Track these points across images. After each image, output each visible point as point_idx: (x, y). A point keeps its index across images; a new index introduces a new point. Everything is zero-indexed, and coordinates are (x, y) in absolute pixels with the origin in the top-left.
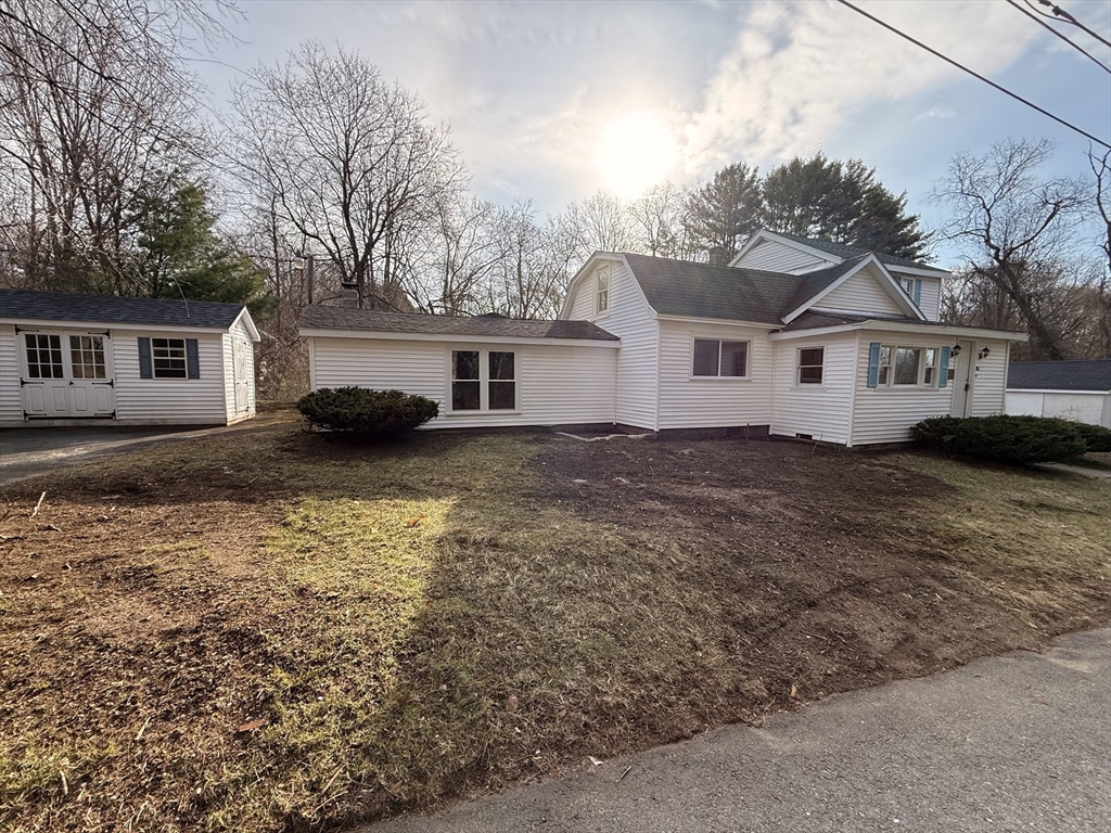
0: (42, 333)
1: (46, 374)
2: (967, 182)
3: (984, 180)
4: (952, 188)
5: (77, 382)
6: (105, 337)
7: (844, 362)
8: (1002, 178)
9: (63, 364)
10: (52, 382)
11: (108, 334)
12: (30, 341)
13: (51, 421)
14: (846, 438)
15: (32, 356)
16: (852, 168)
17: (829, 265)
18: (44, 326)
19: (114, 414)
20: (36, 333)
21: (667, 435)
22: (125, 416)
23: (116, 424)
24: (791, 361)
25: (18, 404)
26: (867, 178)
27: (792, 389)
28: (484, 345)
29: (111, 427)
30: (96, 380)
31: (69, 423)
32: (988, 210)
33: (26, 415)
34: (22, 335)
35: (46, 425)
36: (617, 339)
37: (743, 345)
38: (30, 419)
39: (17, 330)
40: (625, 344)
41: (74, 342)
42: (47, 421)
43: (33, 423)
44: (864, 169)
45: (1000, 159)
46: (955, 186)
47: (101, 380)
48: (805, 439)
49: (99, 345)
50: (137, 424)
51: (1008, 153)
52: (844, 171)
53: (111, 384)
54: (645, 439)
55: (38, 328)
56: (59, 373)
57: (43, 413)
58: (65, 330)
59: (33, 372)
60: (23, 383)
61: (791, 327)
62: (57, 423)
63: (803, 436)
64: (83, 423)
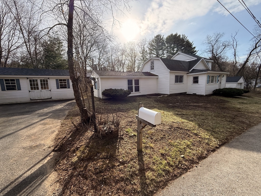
0: (33, 79)
1: (35, 89)
2: (209, 41)
3: (212, 41)
4: (206, 42)
5: (43, 90)
6: (48, 79)
7: (203, 79)
8: (215, 40)
9: (39, 86)
10: (36, 91)
11: (49, 79)
12: (30, 81)
13: (37, 100)
14: (204, 93)
15: (31, 85)
16: (183, 36)
17: (194, 59)
18: (33, 77)
19: (51, 98)
20: (32, 79)
21: (171, 95)
22: (54, 98)
23: (52, 100)
24: (191, 79)
25: (29, 97)
26: (186, 38)
27: (192, 85)
28: (134, 78)
29: (51, 101)
30: (46, 90)
31: (41, 100)
32: (213, 47)
33: (31, 99)
34: (28, 80)
35: (36, 101)
36: (158, 76)
37: (183, 76)
38: (32, 100)
39: (27, 78)
40: (159, 77)
41: (41, 81)
42: (36, 100)
43: (33, 101)
44: (185, 36)
45: (215, 36)
46: (207, 41)
47: (48, 90)
48: (195, 95)
49: (47, 81)
50: (57, 100)
51: (216, 35)
52: (181, 37)
53: (50, 90)
54: (167, 96)
55: (32, 78)
56: (38, 89)
57: (35, 98)
58: (39, 78)
59: (32, 89)
60: (29, 91)
61: (191, 73)
62: (38, 101)
63: (194, 94)
64: (44, 100)
